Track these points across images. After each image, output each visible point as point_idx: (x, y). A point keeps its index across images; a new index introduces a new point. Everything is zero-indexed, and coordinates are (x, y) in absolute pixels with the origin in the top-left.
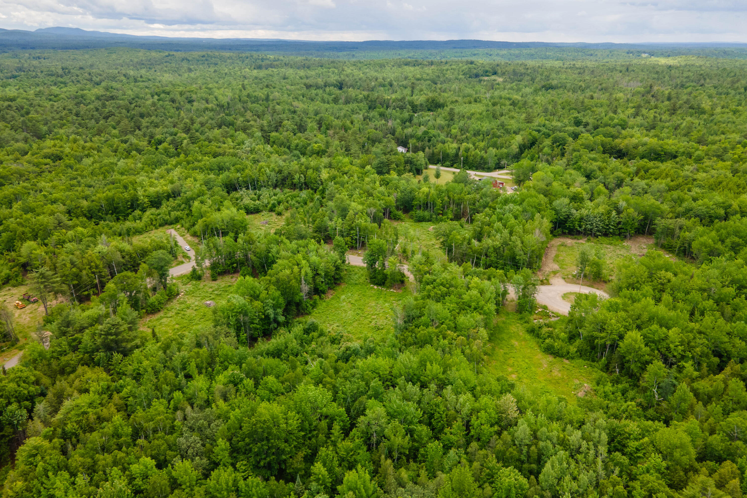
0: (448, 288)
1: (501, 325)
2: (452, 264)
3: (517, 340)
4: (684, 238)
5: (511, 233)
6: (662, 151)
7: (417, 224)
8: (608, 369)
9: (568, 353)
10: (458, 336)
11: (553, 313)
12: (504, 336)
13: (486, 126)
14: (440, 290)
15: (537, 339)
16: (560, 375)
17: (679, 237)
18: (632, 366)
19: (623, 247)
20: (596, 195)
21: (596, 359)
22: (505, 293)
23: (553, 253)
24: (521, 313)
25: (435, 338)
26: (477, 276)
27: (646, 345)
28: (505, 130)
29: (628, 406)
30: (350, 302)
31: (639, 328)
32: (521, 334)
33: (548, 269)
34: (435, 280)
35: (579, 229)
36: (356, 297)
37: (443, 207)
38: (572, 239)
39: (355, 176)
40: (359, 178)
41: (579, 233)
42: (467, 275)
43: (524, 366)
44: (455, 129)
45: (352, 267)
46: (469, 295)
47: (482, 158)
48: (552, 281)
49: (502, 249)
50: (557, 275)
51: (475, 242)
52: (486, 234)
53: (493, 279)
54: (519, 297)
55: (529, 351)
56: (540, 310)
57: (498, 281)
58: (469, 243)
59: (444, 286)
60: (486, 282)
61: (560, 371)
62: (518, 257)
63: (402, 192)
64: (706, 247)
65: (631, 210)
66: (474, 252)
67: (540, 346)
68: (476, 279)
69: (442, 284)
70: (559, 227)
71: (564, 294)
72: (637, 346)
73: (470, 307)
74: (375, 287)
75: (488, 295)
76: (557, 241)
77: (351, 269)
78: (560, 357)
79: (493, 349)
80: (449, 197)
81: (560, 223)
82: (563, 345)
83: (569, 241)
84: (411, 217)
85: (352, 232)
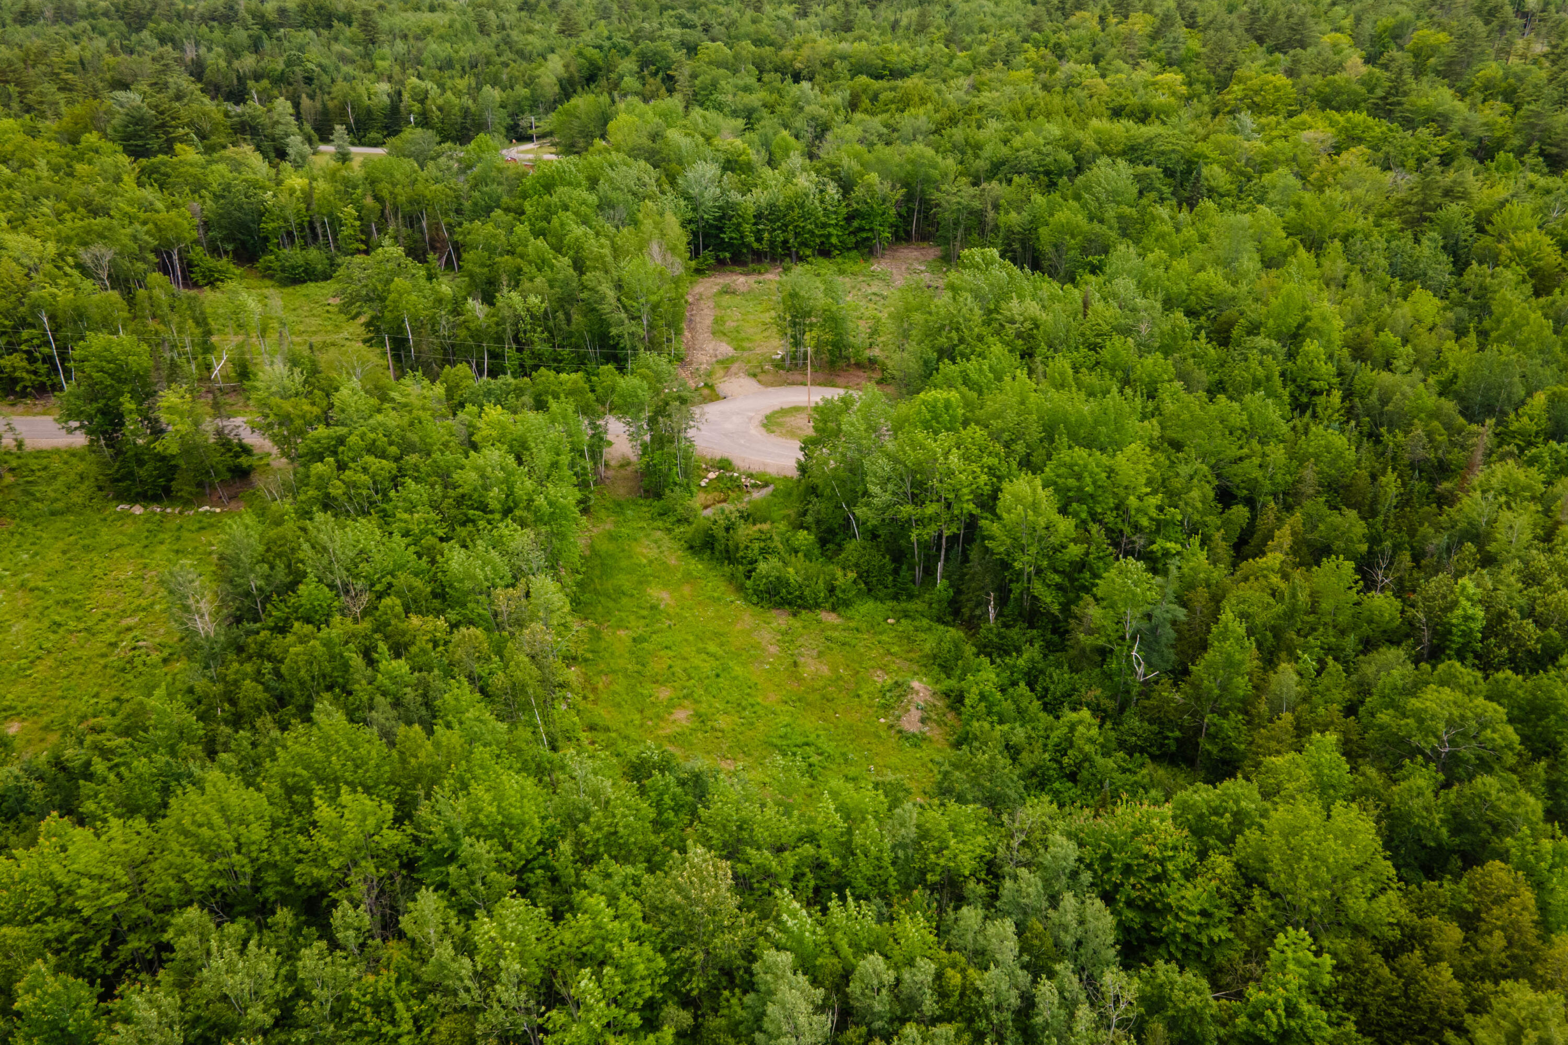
0: (397, 459)
1: (605, 546)
2: (407, 381)
3: (665, 585)
4: (1009, 230)
5: (579, 266)
6: (884, 67)
7: (290, 290)
8: (956, 613)
9: (832, 590)
10: (454, 626)
11: (750, 476)
12: (624, 581)
13: (467, 50)
14: (365, 470)
15: (727, 569)
16: (825, 671)
17: (997, 226)
18: (1038, 588)
19: (873, 276)
20: (778, 154)
21: (915, 589)
22: (599, 441)
23: (705, 317)
24: (659, 496)
25: (357, 661)
26: (498, 402)
27: (1063, 511)
28: (517, 52)
29: (1072, 728)
30: (22, 586)
31: (1028, 464)
32: (672, 561)
33: (704, 359)
34: (341, 441)
35: (756, 245)
36: (54, 559)
37: (365, 230)
38: (746, 274)
39: (42, 163)
40: (56, 169)
41: (759, 256)
42: (462, 405)
43: (707, 666)
44: (383, 59)
45: (39, 454)
46: (476, 468)
47: (466, 112)
48: (724, 386)
49: (560, 315)
50: (734, 368)
51: (476, 308)
52: (504, 280)
53: (553, 405)
54: (645, 446)
55: (711, 613)
56: (712, 475)
57: (571, 409)
58: (456, 312)
59: (383, 455)
60: (532, 417)
61: (820, 654)
62: (614, 331)
63: (216, 197)
64: (1073, 236)
65: (873, 177)
66: (477, 335)
67: (741, 588)
68: (494, 413)
69: (372, 449)
70: (705, 247)
71: (767, 417)
72: (1042, 522)
73: (484, 508)
74: (138, 510)
75: (543, 458)
76: (710, 285)
77: (34, 464)
78: (809, 608)
79: (595, 635)
80: (377, 198)
81: (706, 236)
82: (814, 567)
83: (740, 281)
84: (268, 274)
85: (25, 334)
